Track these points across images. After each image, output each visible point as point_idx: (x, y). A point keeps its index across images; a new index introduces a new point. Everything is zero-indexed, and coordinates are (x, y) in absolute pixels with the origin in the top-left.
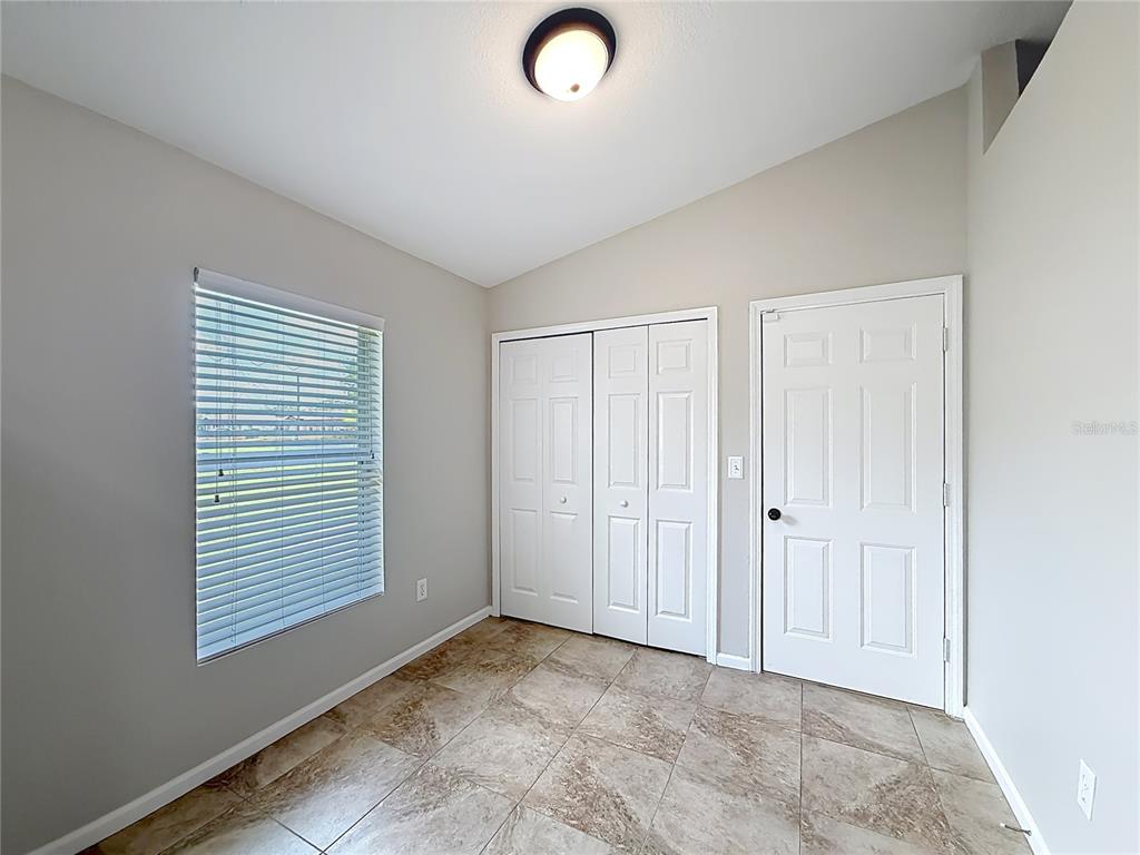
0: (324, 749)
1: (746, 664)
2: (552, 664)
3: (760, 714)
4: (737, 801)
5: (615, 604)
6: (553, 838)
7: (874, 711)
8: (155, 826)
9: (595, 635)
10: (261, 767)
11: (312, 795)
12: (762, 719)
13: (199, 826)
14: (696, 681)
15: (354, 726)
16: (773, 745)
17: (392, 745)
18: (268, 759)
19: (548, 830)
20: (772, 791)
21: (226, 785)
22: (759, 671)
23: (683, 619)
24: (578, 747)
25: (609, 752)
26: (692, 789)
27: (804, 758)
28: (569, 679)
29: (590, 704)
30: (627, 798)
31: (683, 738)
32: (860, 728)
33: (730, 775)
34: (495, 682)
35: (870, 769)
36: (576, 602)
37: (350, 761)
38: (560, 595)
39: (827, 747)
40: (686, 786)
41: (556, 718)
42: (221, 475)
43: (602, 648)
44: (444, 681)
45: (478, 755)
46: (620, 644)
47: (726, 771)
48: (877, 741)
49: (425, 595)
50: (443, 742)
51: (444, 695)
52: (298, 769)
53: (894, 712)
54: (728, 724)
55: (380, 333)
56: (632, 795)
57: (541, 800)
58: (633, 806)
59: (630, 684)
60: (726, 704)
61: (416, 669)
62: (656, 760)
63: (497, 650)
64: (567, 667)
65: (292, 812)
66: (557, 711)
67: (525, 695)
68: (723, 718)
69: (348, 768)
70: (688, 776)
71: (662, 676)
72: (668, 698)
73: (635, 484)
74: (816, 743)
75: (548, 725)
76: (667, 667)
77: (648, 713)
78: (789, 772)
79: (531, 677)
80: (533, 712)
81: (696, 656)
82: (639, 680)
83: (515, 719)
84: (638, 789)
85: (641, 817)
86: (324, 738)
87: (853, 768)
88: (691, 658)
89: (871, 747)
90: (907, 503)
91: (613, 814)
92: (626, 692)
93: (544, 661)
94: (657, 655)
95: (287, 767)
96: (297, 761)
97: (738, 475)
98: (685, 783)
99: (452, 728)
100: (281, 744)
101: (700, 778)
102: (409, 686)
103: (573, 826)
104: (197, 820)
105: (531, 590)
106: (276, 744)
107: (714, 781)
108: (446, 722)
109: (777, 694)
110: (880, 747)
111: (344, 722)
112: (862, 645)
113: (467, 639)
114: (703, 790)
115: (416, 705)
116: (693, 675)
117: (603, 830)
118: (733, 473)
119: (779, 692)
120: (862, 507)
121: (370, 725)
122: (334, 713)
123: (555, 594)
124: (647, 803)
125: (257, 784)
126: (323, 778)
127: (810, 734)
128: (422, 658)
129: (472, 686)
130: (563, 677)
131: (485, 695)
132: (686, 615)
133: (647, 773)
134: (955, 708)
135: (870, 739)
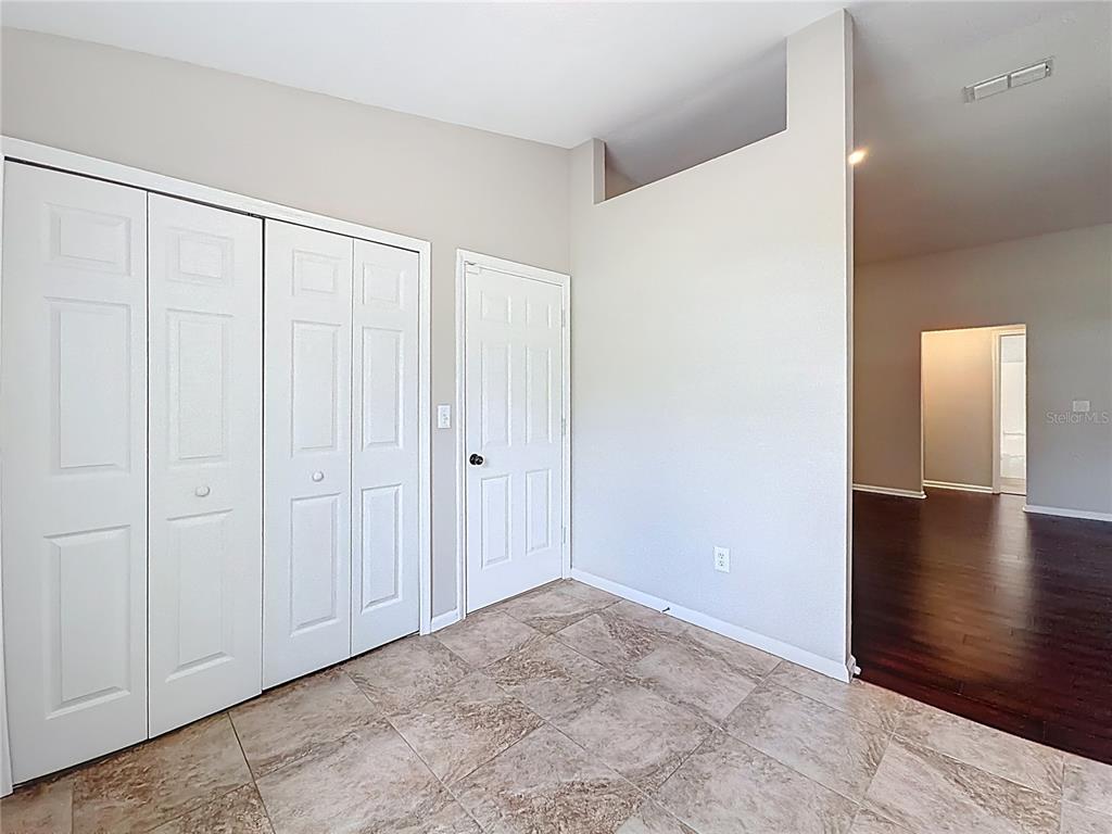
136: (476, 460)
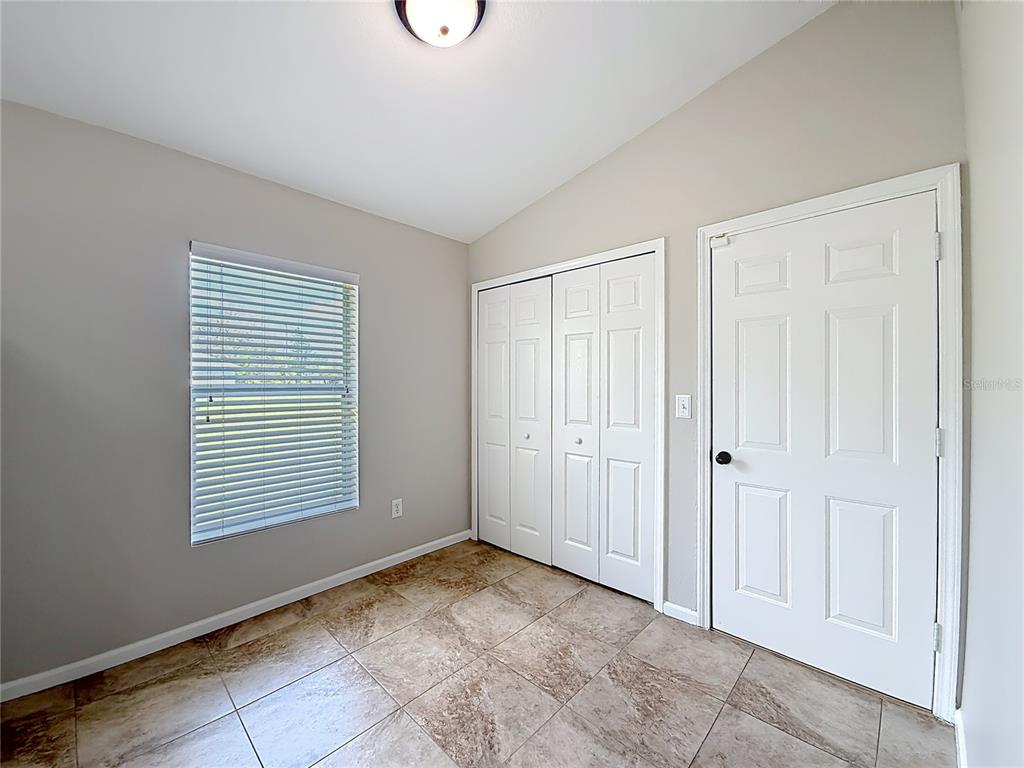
0: (285, 628)
1: (694, 617)
2: (500, 587)
3: (686, 673)
4: (610, 759)
5: (570, 539)
6: (413, 747)
7: (833, 696)
8: (147, 664)
9: (554, 567)
10: (236, 634)
11: (255, 663)
12: (686, 678)
13: (173, 670)
14: (632, 626)
15: (315, 614)
16: (685, 706)
17: (332, 634)
18: (243, 629)
19: (413, 738)
20: (656, 757)
21: (207, 642)
22: (707, 626)
23: (632, 562)
24: (480, 668)
25: (507, 678)
26: (570, 733)
27: (714, 730)
28: (507, 604)
29: (513, 631)
30: (499, 726)
31: (588, 680)
32: (804, 712)
33: (617, 728)
34: (442, 596)
35: (792, 760)
36: (537, 533)
37: (295, 641)
38: (524, 526)
39: (749, 724)
40: (564, 728)
41: (475, 638)
42: (211, 401)
43: (555, 579)
44: (401, 589)
45: (393, 656)
46: (573, 579)
47: (615, 723)
48: (819, 731)
49: (400, 514)
50: (372, 640)
51: (395, 600)
52: (258, 640)
53: (861, 702)
54: (643, 676)
55: (356, 287)
56: (506, 725)
57: (422, 709)
58: (501, 735)
59: (562, 618)
60: (652, 656)
61: (385, 575)
62: (548, 696)
63: (459, 569)
64: (512, 593)
65: (236, 673)
66: (481, 631)
67: (461, 611)
68: (642, 669)
69: (291, 647)
70: (570, 719)
71: (598, 616)
72: (594, 638)
73: (588, 422)
74: (738, 717)
75: (464, 642)
76: (609, 608)
77: (565, 650)
78: (687, 741)
79: (474, 598)
80: (459, 628)
81: (646, 601)
82: (573, 616)
83: (440, 632)
84: (515, 721)
85: (502, 749)
86: (290, 619)
87: (771, 755)
88: (639, 602)
89: (807, 736)
90: (886, 450)
91: (478, 739)
92: (554, 625)
93: (494, 585)
94: (606, 594)
95: (252, 637)
96: (261, 634)
97: (686, 414)
98: (565, 725)
99: (386, 629)
100: (259, 618)
101: (583, 723)
102: (373, 588)
103: (436, 740)
104: (174, 665)
105: (501, 519)
106: (255, 618)
107: (596, 731)
108: (383, 624)
109: (720, 654)
110: (820, 739)
111: (309, 610)
112: (828, 616)
113: (439, 557)
114: (580, 737)
115: (369, 605)
116: (632, 619)
117: (460, 751)
118: (681, 412)
119: (721, 653)
120: (827, 453)
121: (325, 616)
122: (307, 602)
123: (521, 525)
124: (516, 736)
125: (226, 646)
126: (270, 651)
127: (735, 706)
128: (395, 567)
129: (422, 597)
130: (502, 602)
131: (428, 606)
132: (635, 557)
133: (532, 708)
134: (944, 709)
135: (811, 727)
136: (725, 458)
